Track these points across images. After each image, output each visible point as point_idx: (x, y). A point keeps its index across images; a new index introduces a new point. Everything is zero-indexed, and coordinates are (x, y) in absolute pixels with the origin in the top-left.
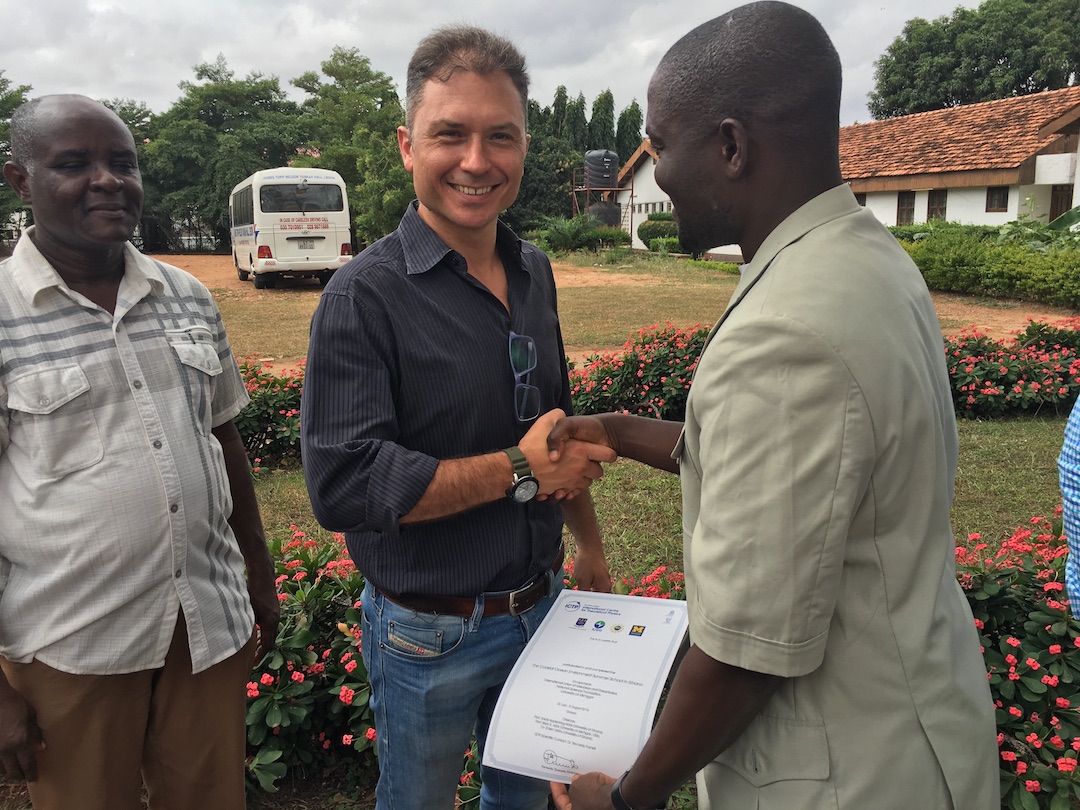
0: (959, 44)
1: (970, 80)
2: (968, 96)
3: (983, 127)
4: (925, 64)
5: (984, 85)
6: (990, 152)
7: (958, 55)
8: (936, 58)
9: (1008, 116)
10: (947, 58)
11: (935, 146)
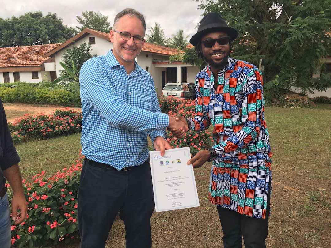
0: (15, 27)
1: (21, 38)
2: (20, 44)
3: (27, 54)
4: (5, 32)
5: (24, 41)
6: (30, 61)
7: (15, 31)
8: (8, 31)
9: (34, 51)
10: (12, 32)
11: (13, 58)
